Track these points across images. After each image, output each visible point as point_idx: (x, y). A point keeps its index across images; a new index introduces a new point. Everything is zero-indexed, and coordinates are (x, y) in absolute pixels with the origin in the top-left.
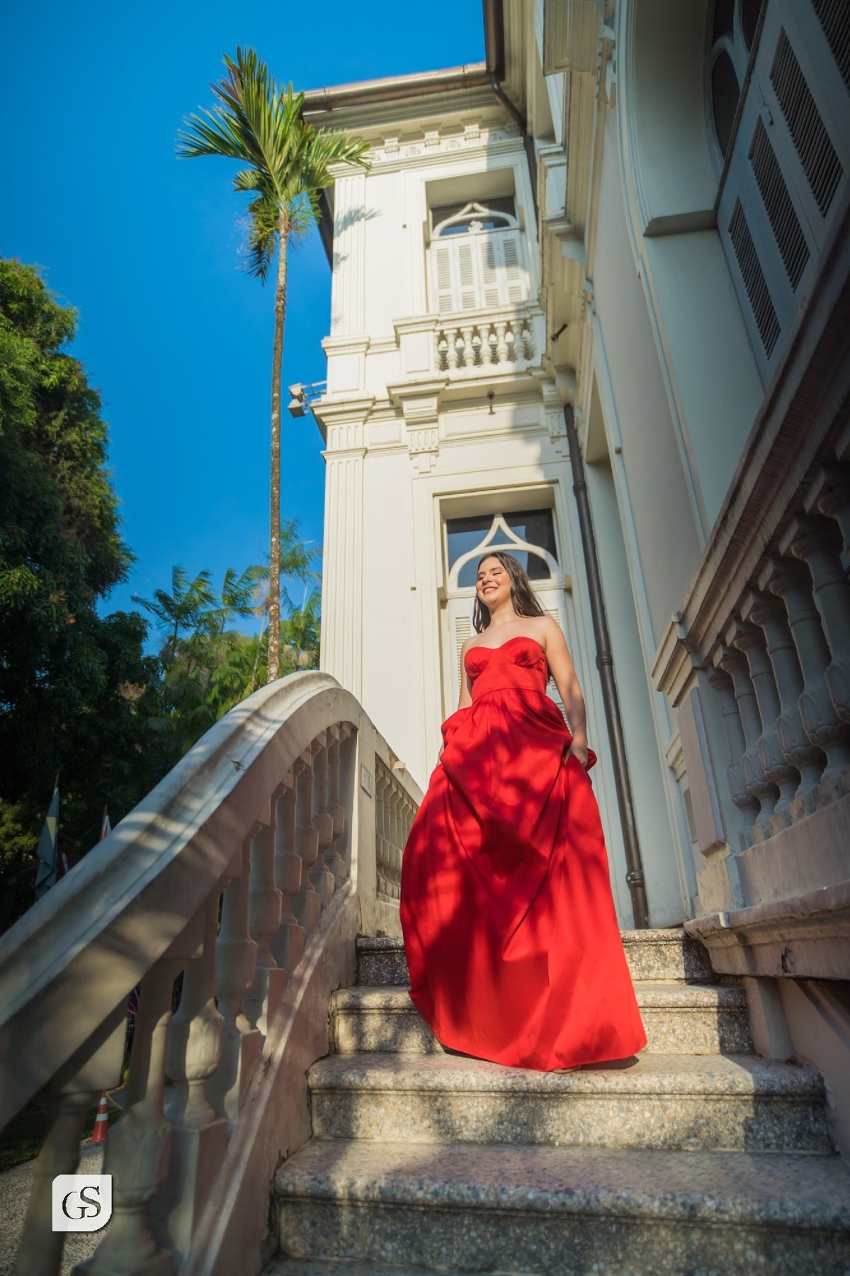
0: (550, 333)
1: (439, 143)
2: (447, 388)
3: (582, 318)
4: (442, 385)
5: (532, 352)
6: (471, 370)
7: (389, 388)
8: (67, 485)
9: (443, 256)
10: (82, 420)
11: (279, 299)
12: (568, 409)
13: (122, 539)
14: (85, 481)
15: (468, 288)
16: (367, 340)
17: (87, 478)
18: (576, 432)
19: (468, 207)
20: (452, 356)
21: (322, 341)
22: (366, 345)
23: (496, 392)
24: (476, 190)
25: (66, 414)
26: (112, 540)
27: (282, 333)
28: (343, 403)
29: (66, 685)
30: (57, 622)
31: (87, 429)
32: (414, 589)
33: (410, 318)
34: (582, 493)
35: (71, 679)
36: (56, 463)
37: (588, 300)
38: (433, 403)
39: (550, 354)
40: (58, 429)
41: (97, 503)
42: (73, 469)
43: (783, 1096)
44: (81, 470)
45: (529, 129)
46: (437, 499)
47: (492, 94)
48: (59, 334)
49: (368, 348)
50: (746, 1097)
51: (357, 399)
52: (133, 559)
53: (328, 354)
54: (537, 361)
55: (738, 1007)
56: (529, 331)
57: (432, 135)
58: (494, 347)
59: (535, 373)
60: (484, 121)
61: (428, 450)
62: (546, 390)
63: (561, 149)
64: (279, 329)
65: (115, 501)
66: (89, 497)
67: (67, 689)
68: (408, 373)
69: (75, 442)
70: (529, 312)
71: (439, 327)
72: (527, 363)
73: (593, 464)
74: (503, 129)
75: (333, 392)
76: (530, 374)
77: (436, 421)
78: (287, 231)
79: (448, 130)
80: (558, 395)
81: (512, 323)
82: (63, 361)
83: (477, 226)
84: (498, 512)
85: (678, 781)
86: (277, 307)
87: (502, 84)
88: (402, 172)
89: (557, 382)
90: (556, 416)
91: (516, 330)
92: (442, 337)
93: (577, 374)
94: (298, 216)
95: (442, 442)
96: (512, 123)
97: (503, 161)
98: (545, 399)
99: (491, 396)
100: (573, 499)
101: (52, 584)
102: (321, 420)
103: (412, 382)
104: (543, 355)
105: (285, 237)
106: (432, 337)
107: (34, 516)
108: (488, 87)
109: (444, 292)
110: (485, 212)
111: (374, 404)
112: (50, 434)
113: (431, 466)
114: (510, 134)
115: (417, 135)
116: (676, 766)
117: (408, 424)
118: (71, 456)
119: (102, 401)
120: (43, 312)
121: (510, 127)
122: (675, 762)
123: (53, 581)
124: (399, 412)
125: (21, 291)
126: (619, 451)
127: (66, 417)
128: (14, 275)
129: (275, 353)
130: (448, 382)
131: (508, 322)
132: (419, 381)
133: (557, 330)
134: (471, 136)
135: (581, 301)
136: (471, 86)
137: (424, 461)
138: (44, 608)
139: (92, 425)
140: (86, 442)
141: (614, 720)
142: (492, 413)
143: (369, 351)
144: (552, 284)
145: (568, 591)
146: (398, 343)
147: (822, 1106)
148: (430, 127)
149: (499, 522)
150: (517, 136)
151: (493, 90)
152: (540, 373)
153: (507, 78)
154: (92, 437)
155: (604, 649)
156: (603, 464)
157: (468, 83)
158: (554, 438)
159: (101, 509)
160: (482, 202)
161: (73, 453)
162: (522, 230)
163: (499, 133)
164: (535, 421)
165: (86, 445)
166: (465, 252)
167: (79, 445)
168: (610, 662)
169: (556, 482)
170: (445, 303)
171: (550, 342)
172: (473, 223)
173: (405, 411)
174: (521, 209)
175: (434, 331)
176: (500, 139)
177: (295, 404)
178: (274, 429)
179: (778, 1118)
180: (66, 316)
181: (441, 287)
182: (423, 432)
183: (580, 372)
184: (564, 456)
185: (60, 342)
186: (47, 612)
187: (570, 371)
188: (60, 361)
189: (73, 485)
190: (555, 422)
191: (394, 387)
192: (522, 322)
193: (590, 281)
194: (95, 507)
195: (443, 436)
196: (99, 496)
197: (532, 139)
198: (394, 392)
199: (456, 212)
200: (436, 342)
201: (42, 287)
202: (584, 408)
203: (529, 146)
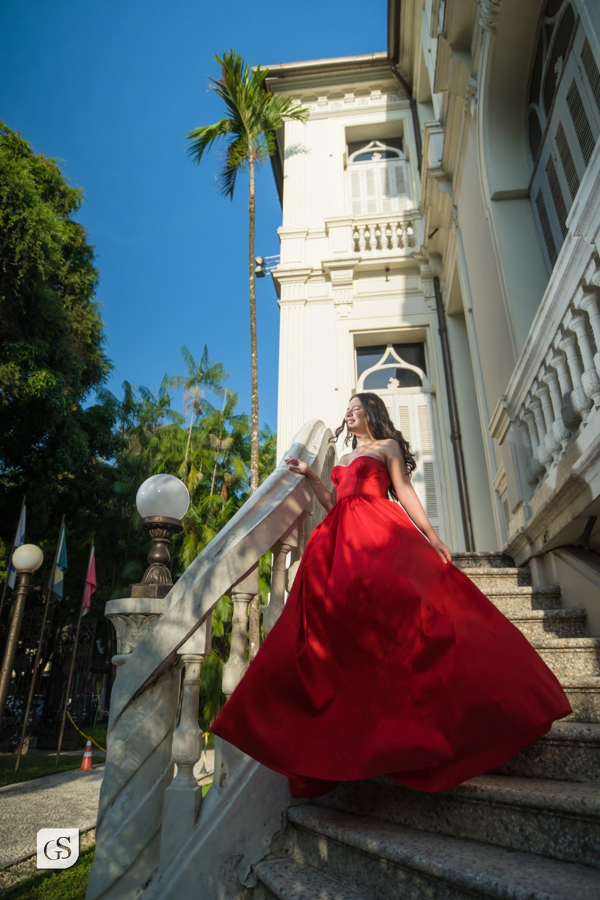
0: (427, 234)
1: (354, 101)
2: (360, 264)
3: (449, 227)
4: (357, 262)
5: (414, 242)
6: (375, 253)
7: (322, 262)
8: (69, 313)
9: (355, 175)
10: (82, 267)
11: (251, 203)
12: (436, 281)
13: (105, 353)
14: (83, 310)
15: (371, 198)
16: (307, 230)
17: (84, 308)
18: (441, 295)
19: (372, 144)
20: (362, 243)
21: (278, 230)
22: (306, 233)
23: (391, 267)
24: (377, 133)
25: (71, 263)
26: (98, 352)
27: (254, 225)
28: (292, 271)
29: (63, 454)
30: (66, 409)
31: (85, 273)
32: (337, 389)
33: (336, 217)
34: (444, 334)
35: (67, 450)
36: (62, 297)
37: (454, 219)
38: (350, 273)
39: (426, 245)
40: (66, 273)
41: (90, 326)
42: (74, 302)
43: (543, 594)
44: (79, 302)
45: (414, 96)
46: (352, 334)
47: (390, 72)
48: (70, 206)
49: (307, 235)
50: (527, 596)
51: (301, 268)
52: (112, 367)
53: (281, 238)
54: (417, 249)
55: (526, 575)
56: (412, 228)
57: (349, 96)
58: (389, 238)
59: (415, 257)
60: (384, 88)
61: (346, 302)
62: (423, 268)
63: (439, 124)
64: (252, 223)
65: (101, 325)
66: (84, 321)
67: (64, 457)
68: (334, 253)
69: (76, 283)
70: (412, 217)
71: (354, 224)
72: (411, 250)
73: (453, 315)
74: (396, 93)
75: (285, 263)
76: (413, 257)
77: (351, 284)
78: (254, 159)
79: (360, 93)
80: (430, 271)
81: (401, 223)
82: (72, 226)
83: (377, 156)
84: (389, 343)
85: (500, 498)
86: (250, 209)
87: (397, 66)
88: (329, 119)
89: (430, 263)
90: (428, 284)
91: (403, 227)
92: (356, 230)
93: (443, 258)
94: (261, 149)
95: (355, 297)
96: (403, 91)
97: (397, 115)
98: (422, 273)
99: (387, 270)
100: (438, 338)
101: (63, 382)
102: (277, 281)
103: (337, 259)
104: (422, 246)
105: (253, 163)
106: (350, 230)
107: (53, 334)
108: (389, 67)
109: (356, 199)
110: (383, 147)
111: (312, 272)
112: (60, 277)
113: (348, 313)
114: (401, 97)
115: (340, 96)
116: (499, 489)
117: (334, 286)
118: (73, 292)
119: (95, 254)
120: (60, 191)
121: (401, 93)
122: (499, 486)
123: (63, 380)
124: (328, 278)
125: (47, 176)
126: (471, 311)
127: (72, 265)
128: (42, 165)
129: (250, 238)
130: (360, 260)
131: (399, 223)
132: (342, 259)
133: (432, 232)
134: (375, 97)
135: (449, 218)
136: (377, 66)
137: (343, 309)
138: (57, 399)
139: (88, 270)
140: (84, 283)
141: (461, 473)
142: (387, 280)
143: (308, 237)
144: (431, 205)
145: (433, 394)
146: (327, 233)
147: (559, 598)
148: (349, 91)
149: (390, 350)
150: (405, 99)
151: (391, 69)
152: (419, 257)
153: (401, 62)
154: (88, 279)
155: (456, 430)
156: (459, 316)
157: (375, 64)
158: (427, 298)
159: (92, 330)
160: (382, 140)
161: (75, 290)
162: (408, 160)
163: (394, 96)
164: (415, 286)
165: (84, 285)
166: (370, 174)
167: (79, 285)
168: (460, 438)
169: (428, 326)
170: (356, 207)
171: (427, 238)
172: (375, 154)
173: (332, 277)
174: (407, 147)
175: (351, 226)
176: (394, 101)
177: (258, 269)
178: (252, 287)
179: (540, 604)
180: (75, 194)
181: (354, 196)
182: (343, 291)
183: (445, 259)
184: (433, 310)
185: (70, 211)
186: (60, 401)
187: (438, 257)
188: (70, 226)
189: (74, 313)
190: (427, 288)
191: (326, 262)
192: (407, 223)
193: (455, 207)
194: (88, 328)
195: (355, 294)
196: (91, 322)
197: (415, 102)
198: (326, 265)
199: (364, 146)
200: (352, 233)
201: (59, 174)
202: (447, 280)
203: (413, 106)
